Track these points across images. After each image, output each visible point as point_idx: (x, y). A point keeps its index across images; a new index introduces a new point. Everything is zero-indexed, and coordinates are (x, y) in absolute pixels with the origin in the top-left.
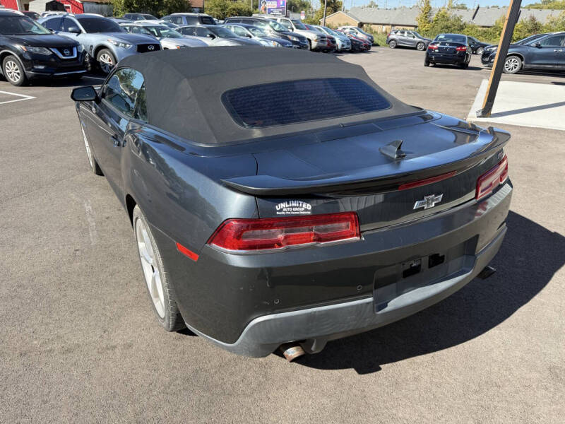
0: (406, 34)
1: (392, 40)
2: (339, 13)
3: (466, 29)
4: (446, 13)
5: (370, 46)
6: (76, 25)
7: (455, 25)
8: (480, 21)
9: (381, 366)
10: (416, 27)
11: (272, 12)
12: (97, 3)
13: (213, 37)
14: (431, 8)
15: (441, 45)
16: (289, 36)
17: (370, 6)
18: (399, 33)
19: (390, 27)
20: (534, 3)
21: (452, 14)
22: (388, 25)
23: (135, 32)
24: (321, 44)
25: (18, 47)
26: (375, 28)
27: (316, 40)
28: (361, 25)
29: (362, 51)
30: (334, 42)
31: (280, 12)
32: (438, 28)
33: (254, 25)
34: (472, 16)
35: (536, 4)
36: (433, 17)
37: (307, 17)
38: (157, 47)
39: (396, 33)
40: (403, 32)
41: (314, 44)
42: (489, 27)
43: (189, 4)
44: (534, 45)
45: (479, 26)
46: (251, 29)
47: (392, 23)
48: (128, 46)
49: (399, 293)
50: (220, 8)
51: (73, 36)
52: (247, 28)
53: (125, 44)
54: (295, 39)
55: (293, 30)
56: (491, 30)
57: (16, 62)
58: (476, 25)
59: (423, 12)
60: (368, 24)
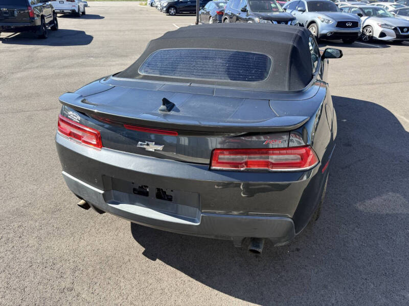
6: (304, 5)
9: (158, 260)
25: (257, 19)
51: (299, 14)
53: (329, 21)
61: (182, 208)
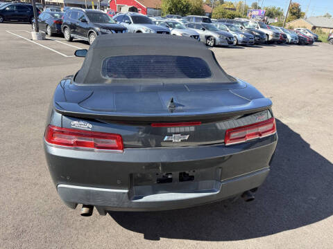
2: (301, 20)
5: (312, 42)
6: (129, 19)
9: (161, 238)
11: (255, 17)
12: (155, 9)
13: (204, 30)
16: (253, 32)
17: (325, 16)
23: (162, 24)
24: (276, 38)
25: (97, 29)
26: (324, 30)
27: (272, 36)
28: (314, 28)
29: (307, 44)
30: (286, 37)
31: (261, 17)
33: (233, 24)
37: (279, 21)
38: (168, 33)
41: (270, 38)
46: (229, 27)
49: (155, 192)
51: (126, 25)
52: (227, 26)
54: (257, 34)
55: (258, 28)
57: (95, 36)
60: (319, 27)
61: (203, 183)
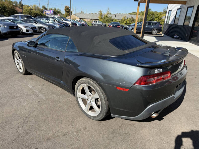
0: (97, 22)
1: (93, 24)
2: (72, 15)
3: (114, 21)
4: (107, 16)
7: (110, 19)
8: (117, 18)
10: (98, 20)
11: (48, 14)
13: (36, 23)
14: (102, 14)
15: (113, 25)
16: (62, 23)
17: (82, 13)
18: (95, 22)
19: (90, 20)
20: (130, 13)
21: (109, 16)
22: (89, 19)
24: (73, 25)
26: (85, 20)
27: (71, 24)
28: (80, 19)
30: (76, 25)
31: (51, 14)
32: (105, 20)
33: (49, 19)
34: (115, 16)
35: (131, 13)
36: (103, 17)
38: (17, 27)
39: (94, 22)
40: (96, 22)
42: (120, 20)
43: (17, 11)
44: (139, 25)
45: (117, 20)
46: (48, 20)
47: (90, 18)
48: (5, 27)
50: (29, 13)
53: (4, 26)
54: (64, 24)
55: (62, 21)
56: (121, 21)
58: (116, 19)
59: (100, 15)
60: (83, 19)
